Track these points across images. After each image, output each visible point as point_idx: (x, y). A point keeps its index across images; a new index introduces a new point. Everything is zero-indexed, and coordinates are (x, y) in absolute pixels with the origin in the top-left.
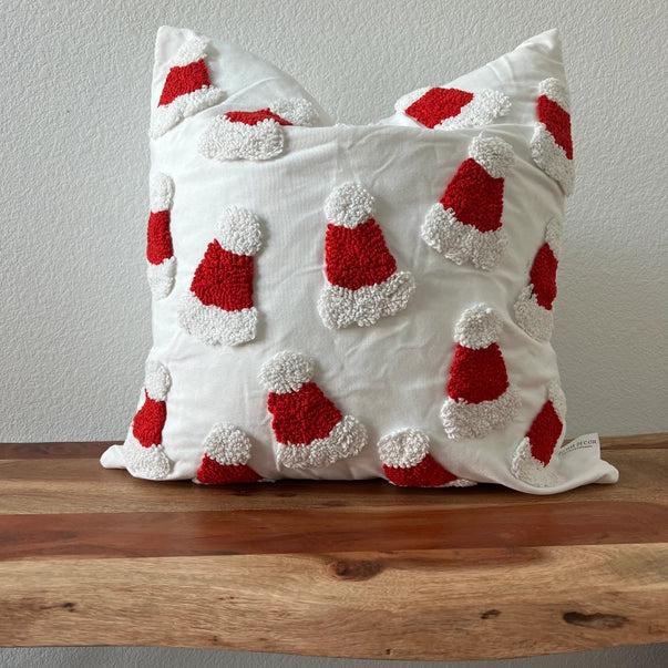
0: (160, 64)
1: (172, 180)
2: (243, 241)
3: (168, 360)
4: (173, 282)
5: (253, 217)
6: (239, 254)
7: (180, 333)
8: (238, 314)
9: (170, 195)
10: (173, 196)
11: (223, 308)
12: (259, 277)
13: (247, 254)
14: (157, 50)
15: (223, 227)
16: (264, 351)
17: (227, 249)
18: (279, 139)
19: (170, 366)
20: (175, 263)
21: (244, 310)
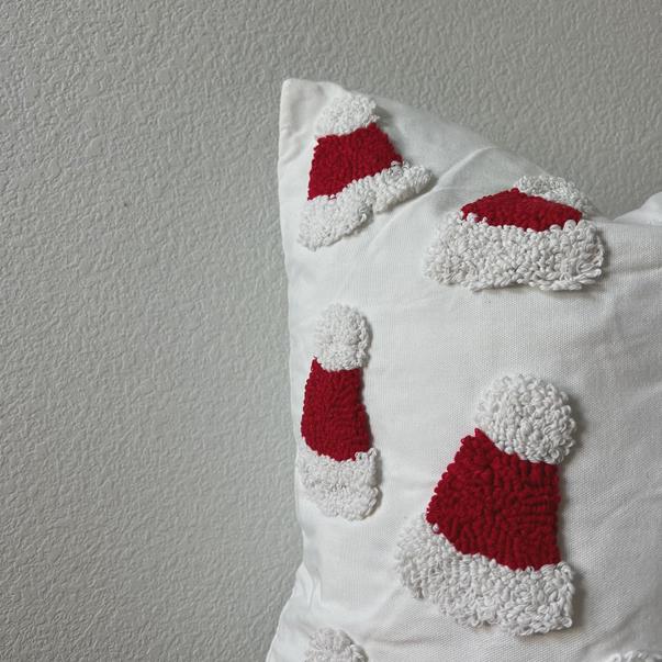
0: (290, 134)
1: (365, 318)
2: (540, 437)
3: (366, 638)
4: (379, 497)
5: (558, 395)
6: (534, 459)
7: (398, 593)
8: (534, 575)
9: (364, 343)
10: (369, 344)
11: (501, 561)
12: (567, 501)
13: (548, 461)
14: (284, 114)
15: (496, 408)
16: (586, 649)
17: (508, 451)
18: (594, 251)
19: (369, 648)
20: (378, 462)
21: (545, 569)
